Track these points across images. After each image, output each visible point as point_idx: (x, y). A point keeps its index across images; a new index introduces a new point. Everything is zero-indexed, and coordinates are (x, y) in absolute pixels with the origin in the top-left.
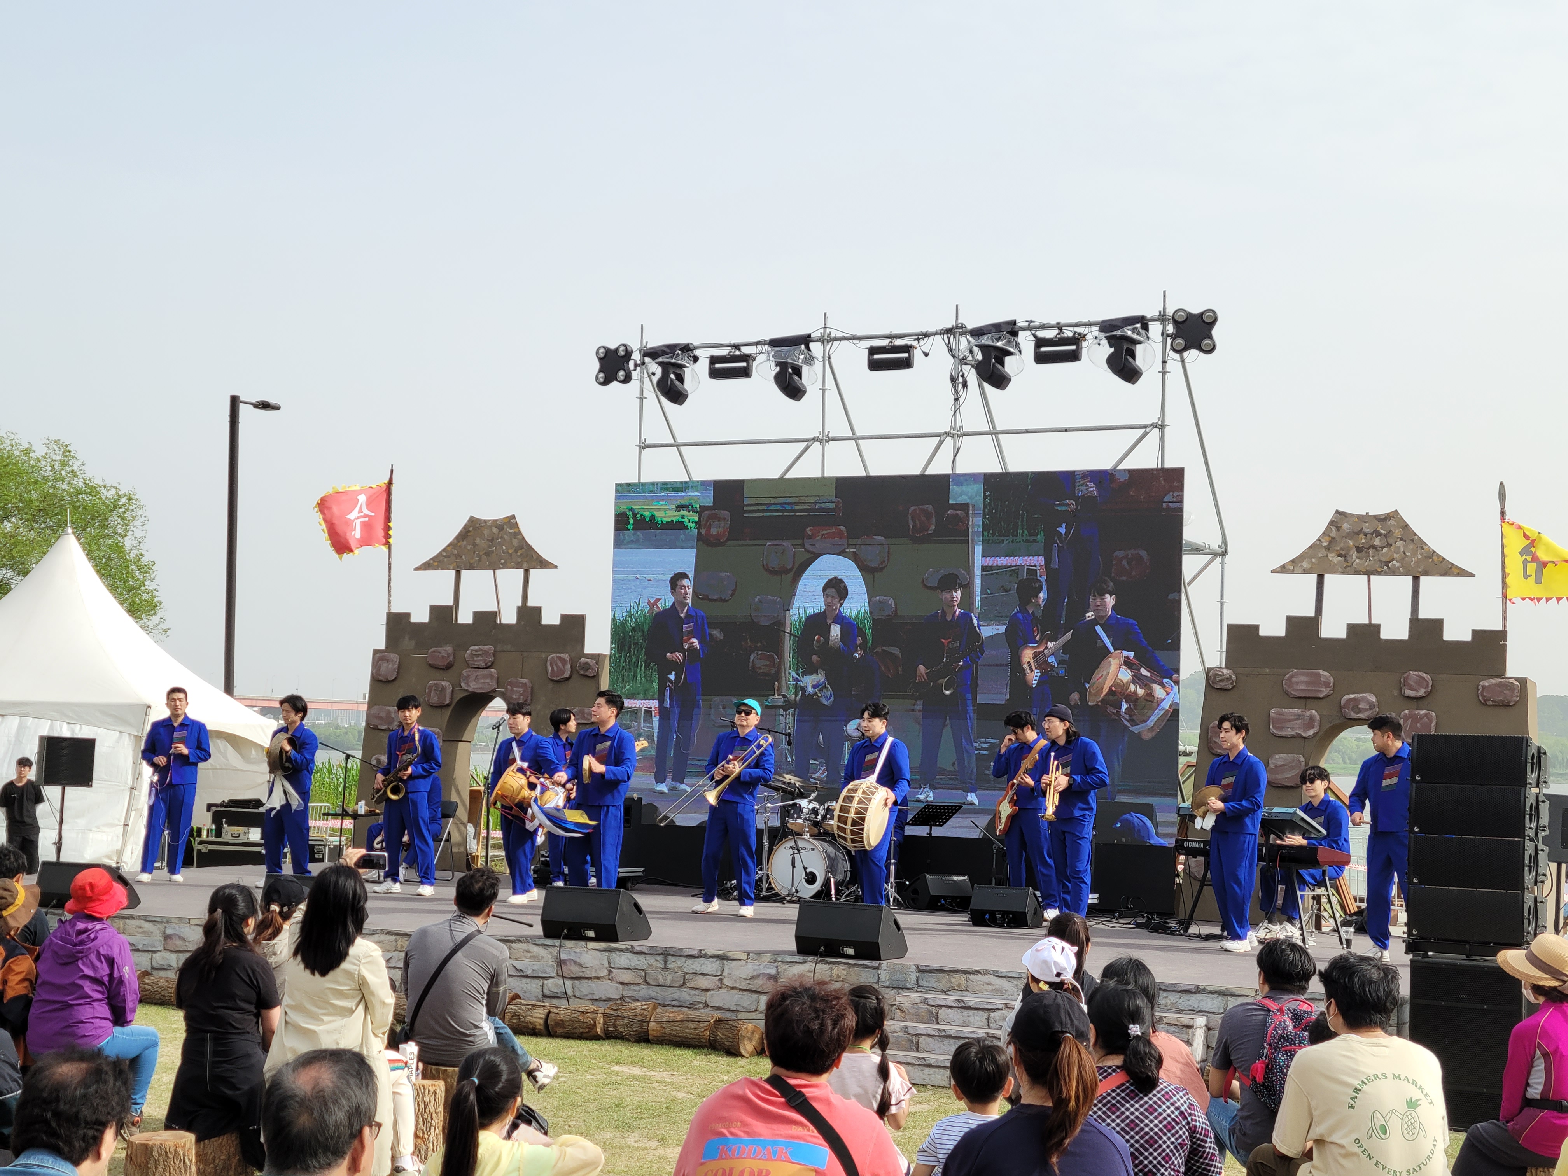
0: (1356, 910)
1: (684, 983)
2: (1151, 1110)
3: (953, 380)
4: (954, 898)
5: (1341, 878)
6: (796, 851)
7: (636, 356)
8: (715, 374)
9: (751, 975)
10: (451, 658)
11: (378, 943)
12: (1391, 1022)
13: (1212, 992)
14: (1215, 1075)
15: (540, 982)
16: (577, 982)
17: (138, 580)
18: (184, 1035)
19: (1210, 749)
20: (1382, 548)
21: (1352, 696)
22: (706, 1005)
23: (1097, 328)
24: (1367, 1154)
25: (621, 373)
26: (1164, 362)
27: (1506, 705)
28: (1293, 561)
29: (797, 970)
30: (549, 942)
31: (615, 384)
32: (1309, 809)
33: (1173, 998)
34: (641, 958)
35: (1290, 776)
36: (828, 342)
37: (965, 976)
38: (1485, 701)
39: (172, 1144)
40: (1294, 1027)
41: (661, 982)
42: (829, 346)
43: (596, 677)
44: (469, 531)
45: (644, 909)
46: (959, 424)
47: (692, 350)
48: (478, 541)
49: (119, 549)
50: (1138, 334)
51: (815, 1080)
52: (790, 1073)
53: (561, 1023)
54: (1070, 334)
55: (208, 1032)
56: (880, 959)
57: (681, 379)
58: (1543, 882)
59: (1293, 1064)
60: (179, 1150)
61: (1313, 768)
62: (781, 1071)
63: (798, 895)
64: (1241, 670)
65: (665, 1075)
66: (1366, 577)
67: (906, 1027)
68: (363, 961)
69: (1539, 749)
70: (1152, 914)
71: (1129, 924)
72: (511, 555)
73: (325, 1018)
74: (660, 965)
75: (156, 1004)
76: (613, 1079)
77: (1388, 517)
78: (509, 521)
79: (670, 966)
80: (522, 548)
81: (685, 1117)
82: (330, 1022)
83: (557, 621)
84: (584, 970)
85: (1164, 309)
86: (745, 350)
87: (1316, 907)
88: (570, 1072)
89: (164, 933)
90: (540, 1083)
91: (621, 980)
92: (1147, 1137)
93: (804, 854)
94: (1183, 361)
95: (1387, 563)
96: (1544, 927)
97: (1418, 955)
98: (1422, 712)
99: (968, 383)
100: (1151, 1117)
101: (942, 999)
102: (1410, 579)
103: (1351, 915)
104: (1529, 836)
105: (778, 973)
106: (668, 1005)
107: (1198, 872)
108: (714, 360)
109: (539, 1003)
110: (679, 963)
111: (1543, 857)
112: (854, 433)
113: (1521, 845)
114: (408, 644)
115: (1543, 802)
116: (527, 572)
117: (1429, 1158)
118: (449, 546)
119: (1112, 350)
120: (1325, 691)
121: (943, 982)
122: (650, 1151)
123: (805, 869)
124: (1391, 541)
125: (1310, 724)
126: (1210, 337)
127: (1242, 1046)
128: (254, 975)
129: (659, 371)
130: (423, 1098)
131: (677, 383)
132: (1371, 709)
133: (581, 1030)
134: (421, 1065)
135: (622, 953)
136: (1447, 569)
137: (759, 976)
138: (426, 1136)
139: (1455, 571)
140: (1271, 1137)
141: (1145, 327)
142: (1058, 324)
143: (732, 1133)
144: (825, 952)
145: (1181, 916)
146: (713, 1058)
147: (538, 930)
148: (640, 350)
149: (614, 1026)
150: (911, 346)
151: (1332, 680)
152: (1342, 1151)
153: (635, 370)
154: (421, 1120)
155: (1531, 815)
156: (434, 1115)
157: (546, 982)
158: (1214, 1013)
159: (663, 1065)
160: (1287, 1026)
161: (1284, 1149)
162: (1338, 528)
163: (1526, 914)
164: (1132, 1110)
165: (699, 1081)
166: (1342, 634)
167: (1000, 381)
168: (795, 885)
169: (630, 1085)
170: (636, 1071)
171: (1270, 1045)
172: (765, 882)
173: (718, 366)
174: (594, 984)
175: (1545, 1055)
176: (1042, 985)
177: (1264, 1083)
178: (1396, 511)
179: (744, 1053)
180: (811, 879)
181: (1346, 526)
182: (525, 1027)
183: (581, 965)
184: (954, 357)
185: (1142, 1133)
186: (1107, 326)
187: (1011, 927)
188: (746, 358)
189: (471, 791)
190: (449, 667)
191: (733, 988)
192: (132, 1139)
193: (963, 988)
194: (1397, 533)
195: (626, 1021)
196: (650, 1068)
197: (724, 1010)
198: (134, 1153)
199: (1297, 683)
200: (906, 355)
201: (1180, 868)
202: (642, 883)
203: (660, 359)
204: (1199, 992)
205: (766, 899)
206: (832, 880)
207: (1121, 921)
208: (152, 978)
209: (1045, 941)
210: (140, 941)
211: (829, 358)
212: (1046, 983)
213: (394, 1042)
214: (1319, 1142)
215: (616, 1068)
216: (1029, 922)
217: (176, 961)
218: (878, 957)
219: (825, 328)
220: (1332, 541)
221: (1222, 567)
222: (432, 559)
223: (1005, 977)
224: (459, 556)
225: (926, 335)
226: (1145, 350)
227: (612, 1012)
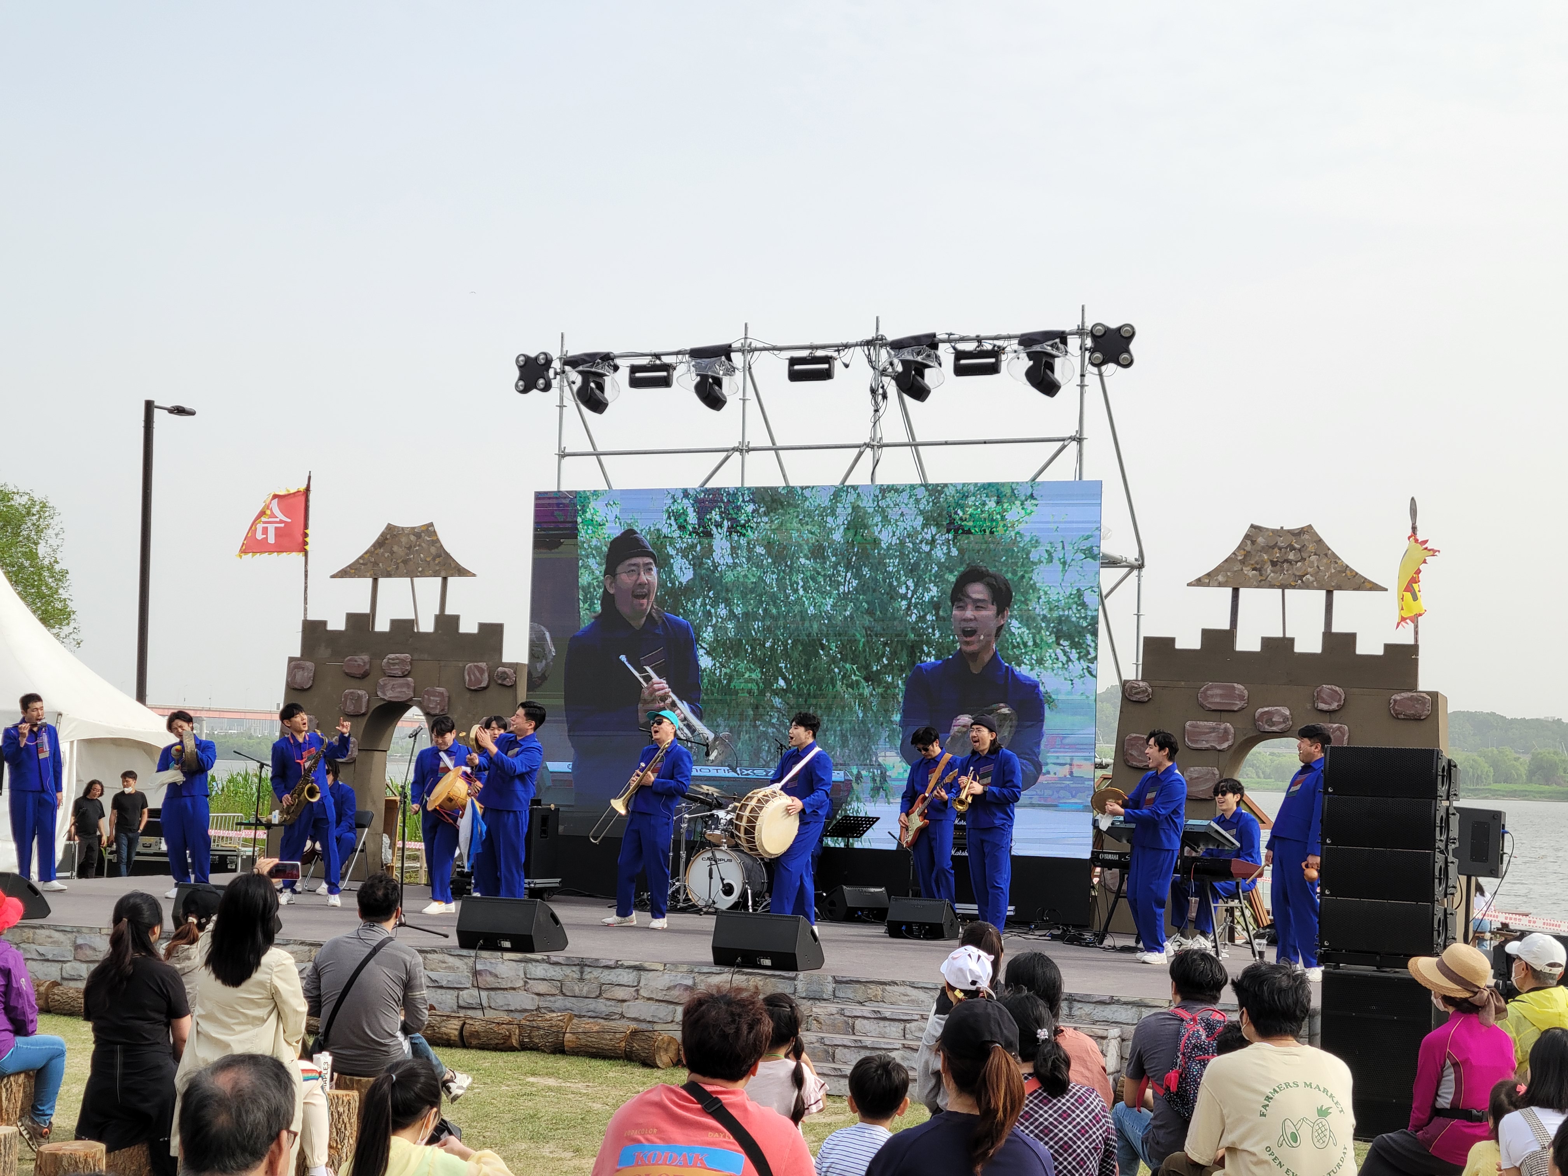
0: (1269, 923)
1: (600, 994)
2: (1065, 1115)
3: (873, 391)
4: (871, 910)
5: (1254, 891)
6: (713, 863)
7: (556, 365)
8: (635, 383)
9: (667, 986)
10: (367, 667)
11: (291, 953)
12: (1301, 1033)
13: (1126, 1003)
14: (1128, 1087)
15: (455, 993)
16: (492, 993)
17: (51, 588)
18: (92, 1047)
19: (1126, 762)
20: (1297, 562)
21: (1266, 709)
22: (622, 1016)
23: (1016, 341)
24: (1278, 1162)
25: (541, 381)
26: (1082, 376)
27: (1417, 719)
28: (1209, 575)
29: (715, 980)
30: (465, 952)
31: (534, 392)
32: (1221, 821)
33: (1088, 1009)
34: (557, 968)
35: (1204, 788)
36: (749, 352)
37: (881, 987)
38: (1397, 714)
39: (82, 1154)
40: (1207, 1036)
41: (577, 992)
42: (749, 357)
43: (513, 687)
44: (387, 539)
45: (562, 920)
46: (879, 436)
47: (613, 359)
48: (395, 548)
49: (32, 556)
50: (1058, 349)
51: (731, 1086)
52: (706, 1079)
53: (476, 1034)
54: (990, 347)
55: (117, 1043)
56: (797, 970)
57: (601, 387)
58: (1453, 894)
59: (1205, 1073)
60: (90, 1160)
61: (1226, 780)
62: (697, 1078)
63: (716, 906)
64: (1157, 683)
65: (580, 1086)
66: (1280, 590)
67: (823, 1038)
68: (275, 970)
69: (1449, 761)
70: (1067, 925)
71: (1045, 935)
72: (429, 563)
73: (238, 1028)
74: (577, 976)
75: (65, 1015)
76: (528, 1090)
77: (1301, 532)
78: (427, 529)
79: (587, 976)
80: (439, 556)
81: (601, 1127)
82: (241, 1032)
83: (475, 630)
84: (500, 980)
85: (1083, 323)
86: (666, 360)
87: (1229, 919)
88: (485, 1083)
89: (75, 942)
90: (453, 1094)
91: (537, 991)
92: (1061, 1143)
93: (722, 865)
94: (1101, 375)
95: (1301, 577)
96: (1454, 939)
97: (1329, 966)
98: (1335, 725)
99: (888, 395)
100: (1065, 1123)
101: (858, 1010)
102: (1324, 592)
103: (1264, 928)
104: (1439, 848)
105: (695, 984)
106: (584, 1016)
107: (1113, 884)
108: (634, 369)
109: (453, 1014)
110: (595, 973)
111: (1453, 869)
112: (774, 444)
113: (1432, 857)
114: (324, 652)
115: (1454, 814)
116: (445, 579)
117: (1339, 1166)
118: (366, 553)
119: (1031, 363)
120: (1239, 704)
121: (860, 992)
122: (565, 1162)
123: (722, 880)
124: (1305, 555)
125: (1224, 737)
126: (1128, 351)
127: (1155, 1056)
128: (163, 985)
129: (578, 380)
130: (336, 1108)
131: (597, 392)
132: (1284, 722)
133: (497, 1041)
134: (336, 1075)
135: (538, 964)
136: (1361, 584)
137: (675, 986)
138: (339, 1146)
139: (1368, 585)
140: (1184, 1145)
141: (1064, 342)
142: (978, 336)
143: (648, 1140)
144: (742, 962)
145: (1096, 928)
146: (629, 1069)
147: (454, 940)
148: (560, 359)
149: (530, 1037)
150: (831, 357)
151: (1246, 692)
152: (1254, 1159)
153: (555, 378)
154: (334, 1130)
155: (1441, 827)
156: (348, 1125)
157: (461, 993)
158: (1128, 1024)
159: (579, 1076)
160: (1201, 1036)
161: (1195, 1157)
162: (1253, 542)
163: (1436, 926)
164: (1046, 1116)
165: (614, 1092)
166: (1256, 647)
167: (920, 393)
168: (712, 897)
169: (545, 1096)
170: (551, 1082)
171: (1183, 1054)
172: (682, 892)
173: (638, 375)
174: (509, 995)
175: (1455, 1065)
176: (957, 993)
177: (1177, 1093)
178: (1310, 526)
179: (660, 1065)
180: (728, 890)
181: (1260, 540)
182: (439, 1038)
183: (496, 976)
184: (874, 368)
185: (1056, 1139)
186: (1027, 340)
187: (928, 939)
188: (667, 367)
189: (386, 800)
190: (365, 676)
191: (649, 999)
192: (42, 1149)
193: (879, 999)
194: (1311, 547)
195: (542, 1032)
196: (565, 1079)
197: (641, 1021)
198: (43, 1163)
199: (1212, 696)
200: (826, 366)
201: (1096, 880)
202: (559, 894)
203: (581, 368)
204: (1114, 1003)
205: (683, 910)
206: (749, 891)
207: (1037, 933)
208: (61, 988)
209: (962, 949)
210: (49, 951)
211: (750, 368)
212: (961, 991)
213: (307, 1054)
214: (1232, 1150)
215: (532, 1079)
216: (946, 933)
217: (85, 971)
218: (794, 968)
219: (746, 338)
220: (1248, 554)
221: (1139, 580)
222: (349, 566)
223: (921, 988)
224: (376, 564)
225: (847, 346)
226: (1063, 365)
227: (528, 1023)
